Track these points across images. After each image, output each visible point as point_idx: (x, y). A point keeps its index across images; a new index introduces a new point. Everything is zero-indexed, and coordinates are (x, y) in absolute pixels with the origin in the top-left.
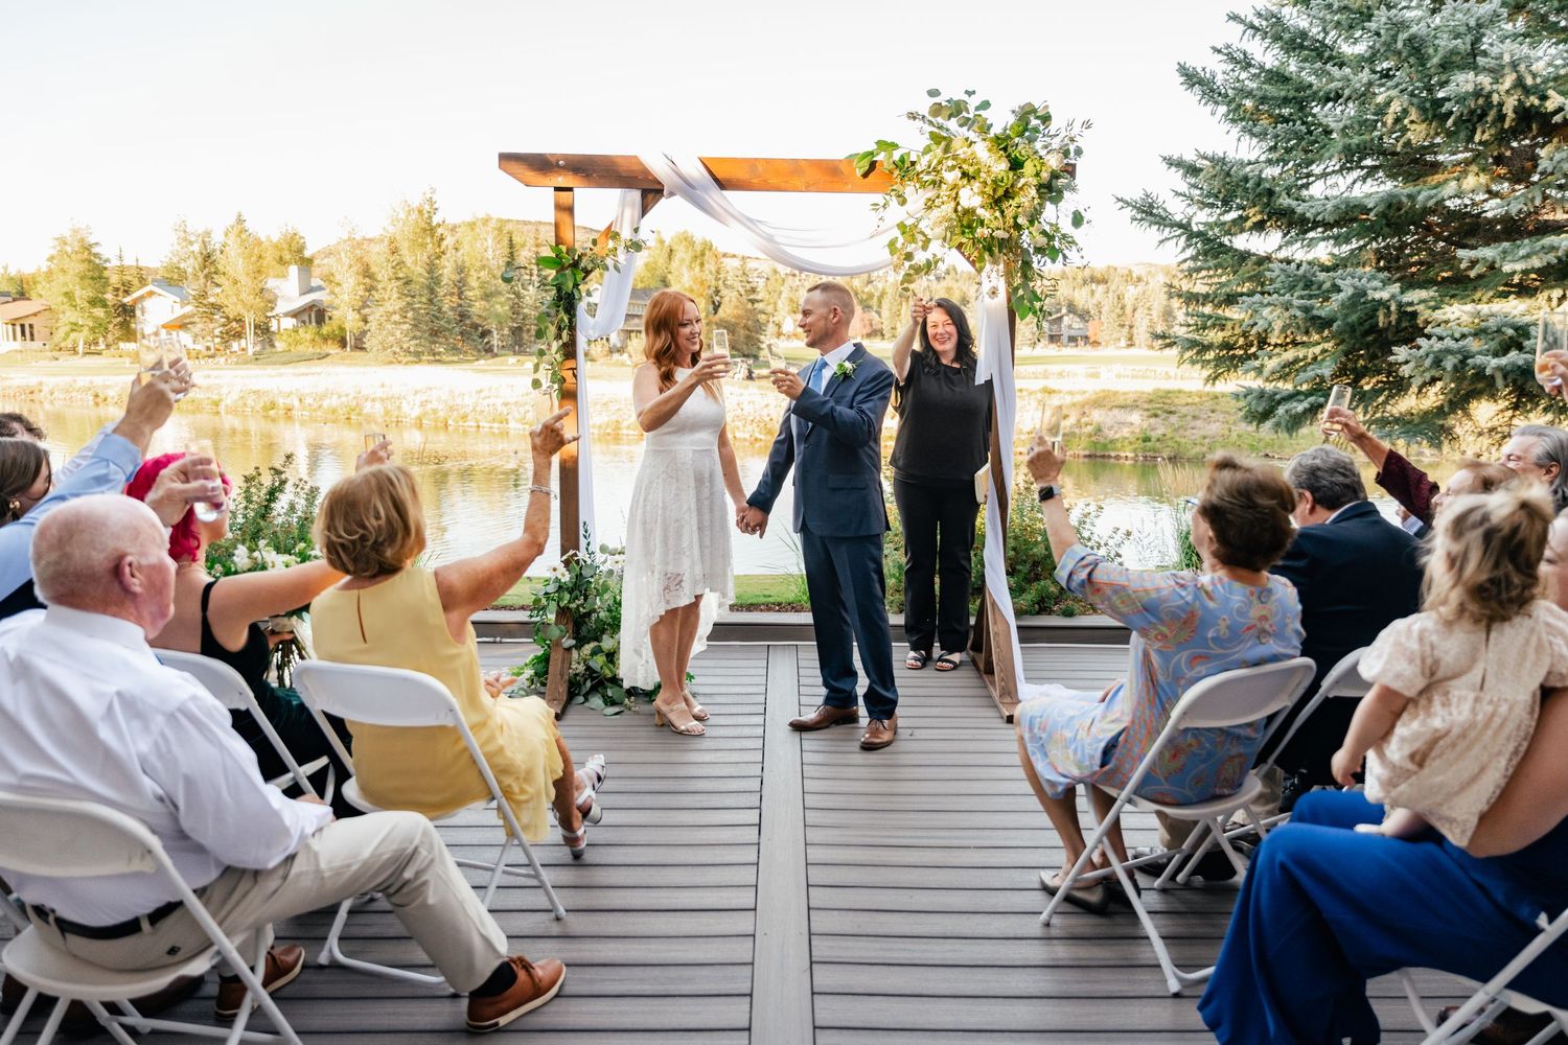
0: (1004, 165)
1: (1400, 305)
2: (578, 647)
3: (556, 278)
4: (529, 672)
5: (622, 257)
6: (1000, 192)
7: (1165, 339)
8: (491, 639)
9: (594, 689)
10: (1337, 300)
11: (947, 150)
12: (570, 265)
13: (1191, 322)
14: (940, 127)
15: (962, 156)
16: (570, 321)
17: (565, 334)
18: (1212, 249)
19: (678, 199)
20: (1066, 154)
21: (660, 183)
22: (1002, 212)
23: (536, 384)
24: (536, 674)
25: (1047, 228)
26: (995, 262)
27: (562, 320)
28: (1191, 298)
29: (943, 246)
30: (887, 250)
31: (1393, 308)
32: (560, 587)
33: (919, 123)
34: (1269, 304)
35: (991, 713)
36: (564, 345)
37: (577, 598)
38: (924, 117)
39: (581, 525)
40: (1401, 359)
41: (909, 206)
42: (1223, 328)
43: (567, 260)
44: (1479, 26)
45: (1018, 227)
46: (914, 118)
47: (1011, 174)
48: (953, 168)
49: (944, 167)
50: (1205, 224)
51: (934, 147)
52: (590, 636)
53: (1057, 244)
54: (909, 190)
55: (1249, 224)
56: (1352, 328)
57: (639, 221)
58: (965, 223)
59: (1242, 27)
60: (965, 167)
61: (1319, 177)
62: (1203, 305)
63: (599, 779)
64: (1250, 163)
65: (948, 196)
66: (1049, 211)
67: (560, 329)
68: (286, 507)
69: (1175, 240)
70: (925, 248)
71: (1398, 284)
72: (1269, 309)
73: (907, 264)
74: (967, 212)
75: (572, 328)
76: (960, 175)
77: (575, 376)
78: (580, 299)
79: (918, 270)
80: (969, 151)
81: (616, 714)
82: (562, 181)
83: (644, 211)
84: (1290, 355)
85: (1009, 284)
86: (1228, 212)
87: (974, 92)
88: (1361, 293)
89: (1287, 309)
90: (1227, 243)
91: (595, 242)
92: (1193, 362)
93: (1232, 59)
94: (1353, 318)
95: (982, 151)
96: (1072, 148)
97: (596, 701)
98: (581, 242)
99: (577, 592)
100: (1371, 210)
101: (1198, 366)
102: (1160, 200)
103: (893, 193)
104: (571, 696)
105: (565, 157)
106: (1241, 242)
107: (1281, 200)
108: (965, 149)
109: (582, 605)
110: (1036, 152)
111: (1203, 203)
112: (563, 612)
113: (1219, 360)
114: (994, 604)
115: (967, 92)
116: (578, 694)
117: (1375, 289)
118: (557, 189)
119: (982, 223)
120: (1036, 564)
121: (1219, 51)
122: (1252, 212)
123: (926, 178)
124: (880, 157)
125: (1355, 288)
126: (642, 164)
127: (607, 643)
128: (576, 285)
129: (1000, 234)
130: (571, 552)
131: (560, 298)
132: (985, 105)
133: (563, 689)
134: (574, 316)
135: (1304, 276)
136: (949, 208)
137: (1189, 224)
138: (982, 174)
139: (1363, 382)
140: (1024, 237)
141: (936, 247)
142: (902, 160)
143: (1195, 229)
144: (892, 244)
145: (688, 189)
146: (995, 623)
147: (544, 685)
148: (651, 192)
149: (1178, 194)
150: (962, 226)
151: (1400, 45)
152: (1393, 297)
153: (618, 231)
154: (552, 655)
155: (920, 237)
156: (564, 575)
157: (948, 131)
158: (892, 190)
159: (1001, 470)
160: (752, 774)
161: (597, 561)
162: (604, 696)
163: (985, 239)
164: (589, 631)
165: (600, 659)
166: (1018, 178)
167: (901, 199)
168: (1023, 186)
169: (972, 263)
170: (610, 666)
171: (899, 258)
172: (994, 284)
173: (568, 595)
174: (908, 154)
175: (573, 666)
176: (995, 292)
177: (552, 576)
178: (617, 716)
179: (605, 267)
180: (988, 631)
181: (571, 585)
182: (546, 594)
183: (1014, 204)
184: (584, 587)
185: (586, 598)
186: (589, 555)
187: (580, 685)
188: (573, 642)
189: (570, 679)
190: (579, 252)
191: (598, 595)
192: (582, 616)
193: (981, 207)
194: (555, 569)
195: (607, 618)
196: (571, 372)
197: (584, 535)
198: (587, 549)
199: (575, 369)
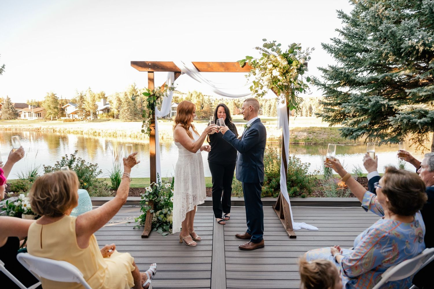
0: (286, 63)
1: (388, 105)
2: (155, 212)
3: (148, 99)
4: (140, 220)
5: (168, 93)
6: (285, 71)
7: (319, 115)
8: (132, 206)
9: (160, 226)
10: (370, 104)
11: (268, 58)
12: (152, 95)
13: (325, 110)
14: (266, 52)
15: (273, 60)
16: (153, 112)
18: (331, 91)
19: (185, 75)
20: (306, 59)
21: (180, 70)
22: (286, 77)
23: (143, 131)
24: (142, 220)
25: (299, 82)
26: (284, 93)
27: (150, 112)
28: (326, 104)
29: (268, 88)
30: (250, 89)
31: (386, 106)
32: (150, 193)
33: (259, 50)
34: (350, 105)
35: (284, 234)
36: (151, 119)
37: (155, 197)
38: (261, 49)
39: (157, 174)
40: (390, 120)
41: (257, 76)
42: (333, 112)
43: (152, 94)
44: (411, 28)
45: (291, 82)
46: (258, 49)
47: (288, 65)
48: (270, 64)
49: (268, 63)
50: (329, 85)
51: (264, 57)
52: (159, 209)
53: (302, 87)
54: (257, 71)
55: (342, 84)
56: (373, 112)
57: (174, 82)
58: (274, 81)
59: (339, 33)
60: (274, 63)
61: (360, 72)
62: (329, 106)
63: (153, 274)
64: (342, 68)
65: (269, 73)
66: (300, 77)
68: (75, 165)
69: (321, 89)
70: (261, 89)
71: (388, 100)
72: (350, 107)
73: (256, 94)
74: (274, 77)
75: (153, 114)
76: (272, 66)
77: (155, 129)
78: (156, 105)
79: (259, 95)
80: (275, 58)
82: (150, 70)
83: (176, 78)
84: (355, 119)
85: (288, 99)
86: (337, 81)
87: (276, 41)
88: (377, 102)
89: (355, 107)
90: (336, 89)
91: (160, 88)
92: (326, 121)
93: (335, 41)
94: (374, 109)
95: (279, 58)
96: (307, 57)
97: (160, 230)
98: (156, 88)
99: (155, 195)
100: (379, 79)
101: (327, 122)
102: (318, 79)
103: (252, 72)
104: (152, 228)
105: (151, 62)
106: (339, 89)
107: (352, 77)
108: (274, 58)
109: (156, 199)
110: (296, 59)
111: (329, 79)
112: (150, 201)
113: (333, 120)
114: (284, 198)
115: (273, 41)
116: (155, 228)
117: (381, 101)
118: (149, 72)
119: (279, 81)
120: (292, 181)
121: (332, 40)
122: (342, 81)
123: (262, 67)
124: (247, 61)
125: (376, 101)
126: (174, 64)
127: (165, 211)
128: (154, 101)
129: (285, 84)
130: (153, 183)
131: (150, 105)
132: (280, 45)
133: (150, 226)
134: (154, 110)
135: (360, 98)
136: (269, 76)
137: (325, 84)
138: (280, 65)
139: (375, 126)
140: (292, 85)
141: (265, 88)
142: (254, 61)
143: (327, 86)
145: (189, 72)
146: (284, 204)
147: (144, 224)
148: (177, 73)
149: (322, 77)
150: (273, 82)
151: (389, 33)
152: (387, 103)
153: (167, 84)
154: (147, 215)
155: (260, 85)
156: (150, 190)
157: (268, 52)
158: (252, 71)
159: (285, 156)
160: (208, 262)
161: (161, 185)
162: (163, 228)
163: (280, 85)
164: (159, 207)
165: (162, 216)
166: (291, 66)
167: (254, 73)
168: (292, 69)
169: (276, 93)
170: (165, 218)
171: (253, 92)
172: (283, 99)
173: (152, 196)
174: (256, 60)
175: (153, 219)
176: (283, 102)
177: (147, 190)
178: (166, 236)
179: (163, 96)
180: (282, 206)
181: (153, 193)
182: (145, 196)
183: (290, 74)
184: (157, 193)
185: (158, 197)
186: (159, 183)
187: (155, 225)
188: (154, 211)
189: (152, 223)
190: (155, 91)
191: (161, 196)
192: (157, 202)
193: (279, 76)
194: (148, 189)
195: (164, 203)
196: (153, 127)
197: (157, 177)
198: (158, 181)
199: (155, 126)
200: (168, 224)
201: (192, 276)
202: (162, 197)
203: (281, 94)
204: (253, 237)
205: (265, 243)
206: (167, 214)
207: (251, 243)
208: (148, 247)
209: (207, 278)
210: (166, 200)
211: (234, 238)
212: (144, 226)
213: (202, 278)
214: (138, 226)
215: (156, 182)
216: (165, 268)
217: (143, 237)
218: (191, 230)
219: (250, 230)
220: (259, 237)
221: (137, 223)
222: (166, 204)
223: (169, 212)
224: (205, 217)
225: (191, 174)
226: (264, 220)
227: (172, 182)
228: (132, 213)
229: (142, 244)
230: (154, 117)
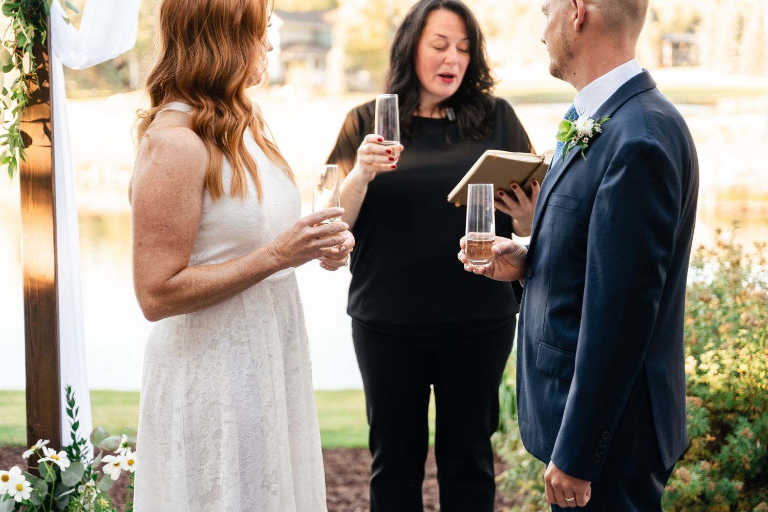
17: (27, 60)
67: (17, 51)
77: (48, 133)
130: (40, 445)
194: (5, 479)
196: (40, 126)
197: (67, 409)
198: (73, 436)
199: (49, 120)
215: (55, 443)
230: (44, 64)
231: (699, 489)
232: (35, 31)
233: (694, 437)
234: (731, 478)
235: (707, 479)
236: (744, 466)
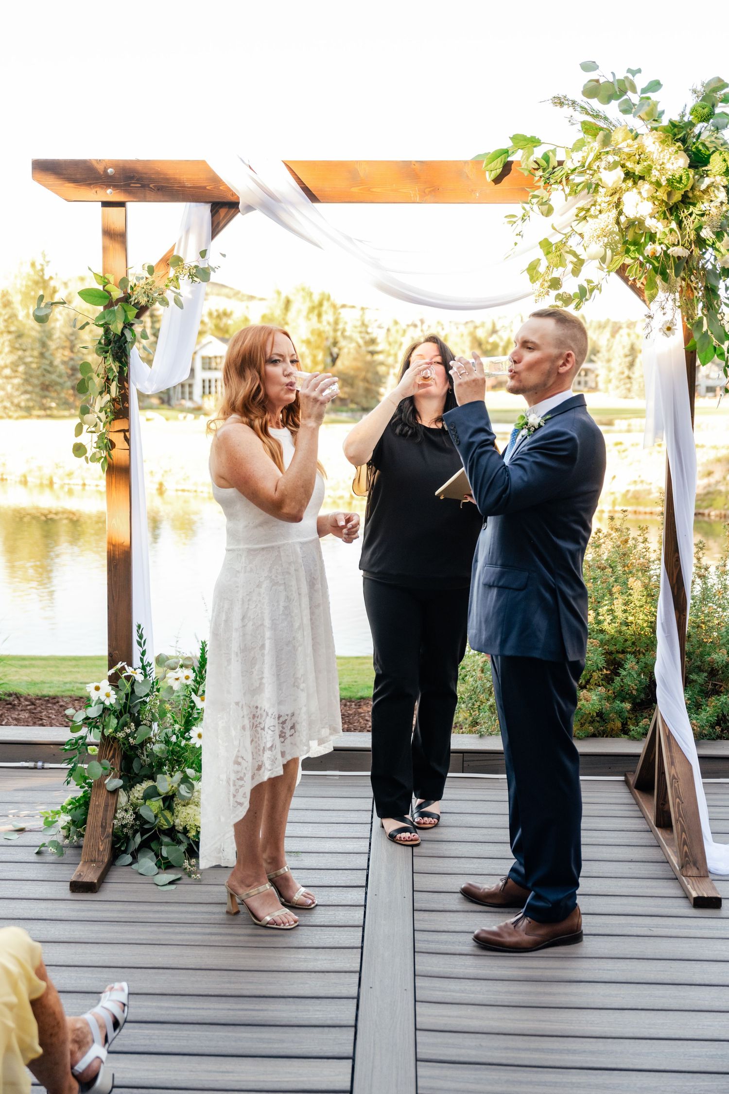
0: (682, 161)
2: (128, 787)
3: (102, 316)
4: (64, 819)
5: (186, 287)
6: (677, 197)
8: (31, 764)
9: (145, 845)
11: (606, 141)
12: (119, 300)
14: (597, 116)
15: (626, 150)
16: (121, 371)
17: (114, 387)
21: (233, 194)
22: (680, 223)
23: (79, 450)
24: (73, 822)
26: (671, 290)
27: (111, 369)
29: (602, 269)
30: (526, 276)
32: (105, 709)
33: (567, 111)
35: (668, 889)
36: (113, 400)
37: (126, 724)
38: (574, 103)
39: (135, 629)
41: (554, 219)
43: (117, 294)
45: (701, 242)
46: (561, 104)
47: (691, 172)
48: (611, 167)
49: (603, 164)
51: (589, 138)
52: (143, 773)
54: (557, 196)
57: (208, 244)
58: (629, 238)
60: (629, 165)
63: (116, 1024)
65: (609, 203)
67: (108, 380)
70: (576, 272)
73: (553, 293)
74: (631, 224)
75: (123, 379)
76: (623, 176)
77: (127, 440)
78: (133, 342)
79: (566, 300)
80: (635, 144)
81: (171, 883)
82: (110, 194)
83: (216, 229)
85: (689, 317)
87: (639, 71)
91: (151, 270)
95: (651, 144)
97: (147, 863)
98: (136, 272)
99: (126, 717)
103: (535, 200)
104: (115, 854)
105: (115, 164)
108: (630, 141)
110: (724, 144)
112: (107, 742)
114: (669, 736)
115: (629, 71)
116: (125, 852)
118: (106, 204)
119: (652, 238)
123: (578, 179)
126: (211, 171)
127: (165, 783)
128: (128, 325)
129: (678, 251)
130: (119, 666)
131: (108, 342)
132: (655, 86)
133: (104, 847)
134: (126, 363)
136: (608, 220)
138: (655, 172)
140: (707, 256)
141: (591, 271)
142: (546, 158)
144: (532, 269)
145: (271, 205)
146: (672, 763)
147: (80, 835)
148: (225, 207)
150: (625, 243)
153: (181, 255)
154: (93, 798)
155: (570, 258)
156: (108, 696)
157: (606, 119)
158: (534, 197)
159: (678, 560)
160: (345, 993)
161: (153, 675)
162: (158, 855)
163: (656, 258)
164: (142, 767)
165: (155, 804)
166: (702, 176)
167: (545, 208)
168: (708, 187)
169: (639, 292)
170: (167, 814)
171: (542, 285)
172: (669, 317)
173: (116, 721)
174: (554, 152)
175: (119, 816)
176: (669, 329)
177: (94, 696)
178: (173, 887)
179: (165, 302)
180: (662, 773)
181: (118, 708)
182: (87, 718)
183: (696, 210)
184: (135, 711)
185: (138, 724)
186: (144, 668)
187: (127, 839)
188: (119, 782)
189: (114, 834)
190: (131, 284)
191: (153, 720)
192: (133, 748)
193: (652, 216)
194: (97, 689)
195: (162, 752)
196: (122, 434)
197: (137, 641)
198: (142, 660)
199: (128, 431)
200: (180, 836)
201: (276, 1046)
202: (155, 726)
203: (661, 295)
204: (533, 898)
205: (587, 924)
206: (174, 795)
207: (526, 921)
208: (96, 927)
209: (336, 1054)
210: (174, 739)
211: (456, 901)
212: (80, 847)
213: (315, 1054)
214: (55, 844)
215: (130, 664)
216: (163, 1012)
217: (77, 887)
218: (276, 861)
219: (522, 870)
220: (561, 896)
221: (52, 831)
222: (173, 752)
223: (183, 790)
224: (335, 813)
225: (274, 627)
226: (583, 833)
227: (197, 665)
228: (30, 793)
229: (73, 915)
230: (125, 390)
231: (597, 707)
232: (120, 367)
233: (594, 671)
234: (622, 701)
235: (603, 702)
236: (632, 692)
